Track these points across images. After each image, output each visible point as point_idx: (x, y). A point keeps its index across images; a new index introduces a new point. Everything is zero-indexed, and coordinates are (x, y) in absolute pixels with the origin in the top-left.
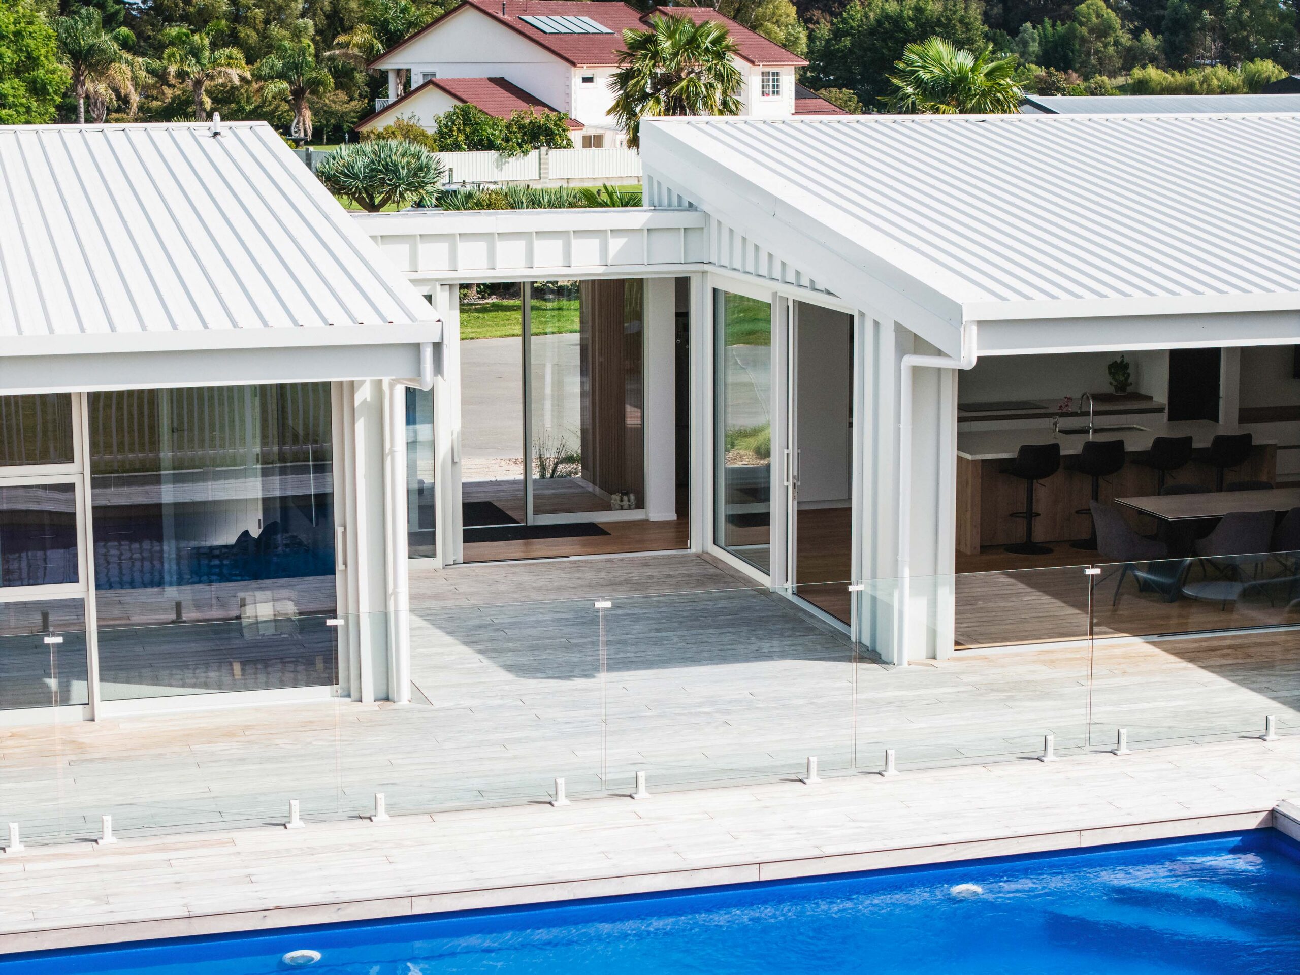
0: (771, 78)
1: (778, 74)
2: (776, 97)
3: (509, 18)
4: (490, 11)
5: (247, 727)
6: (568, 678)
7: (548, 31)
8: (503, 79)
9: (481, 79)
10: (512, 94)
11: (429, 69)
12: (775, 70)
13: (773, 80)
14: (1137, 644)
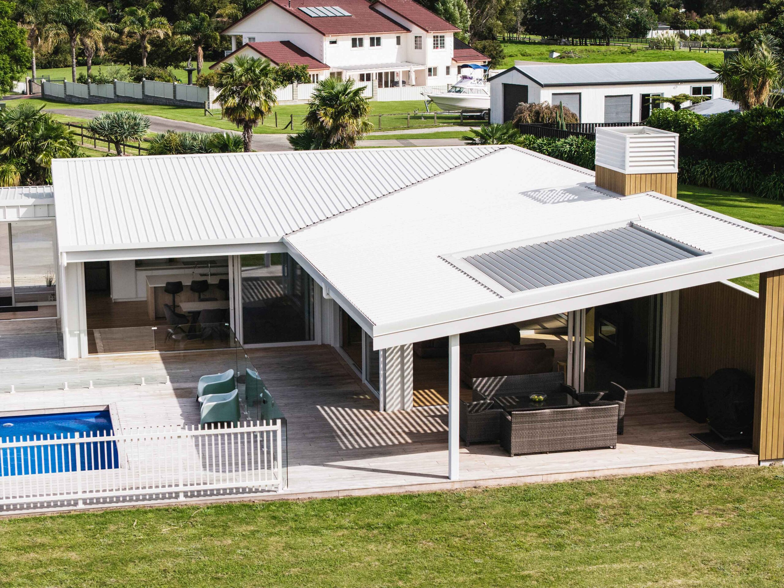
0: (439, 39)
1: (443, 37)
2: (442, 49)
3: (292, 9)
4: (282, 5)
7: (313, 16)
8: (289, 42)
9: (277, 42)
10: (292, 50)
11: (251, 36)
12: (442, 34)
13: (441, 40)
14: (156, 354)
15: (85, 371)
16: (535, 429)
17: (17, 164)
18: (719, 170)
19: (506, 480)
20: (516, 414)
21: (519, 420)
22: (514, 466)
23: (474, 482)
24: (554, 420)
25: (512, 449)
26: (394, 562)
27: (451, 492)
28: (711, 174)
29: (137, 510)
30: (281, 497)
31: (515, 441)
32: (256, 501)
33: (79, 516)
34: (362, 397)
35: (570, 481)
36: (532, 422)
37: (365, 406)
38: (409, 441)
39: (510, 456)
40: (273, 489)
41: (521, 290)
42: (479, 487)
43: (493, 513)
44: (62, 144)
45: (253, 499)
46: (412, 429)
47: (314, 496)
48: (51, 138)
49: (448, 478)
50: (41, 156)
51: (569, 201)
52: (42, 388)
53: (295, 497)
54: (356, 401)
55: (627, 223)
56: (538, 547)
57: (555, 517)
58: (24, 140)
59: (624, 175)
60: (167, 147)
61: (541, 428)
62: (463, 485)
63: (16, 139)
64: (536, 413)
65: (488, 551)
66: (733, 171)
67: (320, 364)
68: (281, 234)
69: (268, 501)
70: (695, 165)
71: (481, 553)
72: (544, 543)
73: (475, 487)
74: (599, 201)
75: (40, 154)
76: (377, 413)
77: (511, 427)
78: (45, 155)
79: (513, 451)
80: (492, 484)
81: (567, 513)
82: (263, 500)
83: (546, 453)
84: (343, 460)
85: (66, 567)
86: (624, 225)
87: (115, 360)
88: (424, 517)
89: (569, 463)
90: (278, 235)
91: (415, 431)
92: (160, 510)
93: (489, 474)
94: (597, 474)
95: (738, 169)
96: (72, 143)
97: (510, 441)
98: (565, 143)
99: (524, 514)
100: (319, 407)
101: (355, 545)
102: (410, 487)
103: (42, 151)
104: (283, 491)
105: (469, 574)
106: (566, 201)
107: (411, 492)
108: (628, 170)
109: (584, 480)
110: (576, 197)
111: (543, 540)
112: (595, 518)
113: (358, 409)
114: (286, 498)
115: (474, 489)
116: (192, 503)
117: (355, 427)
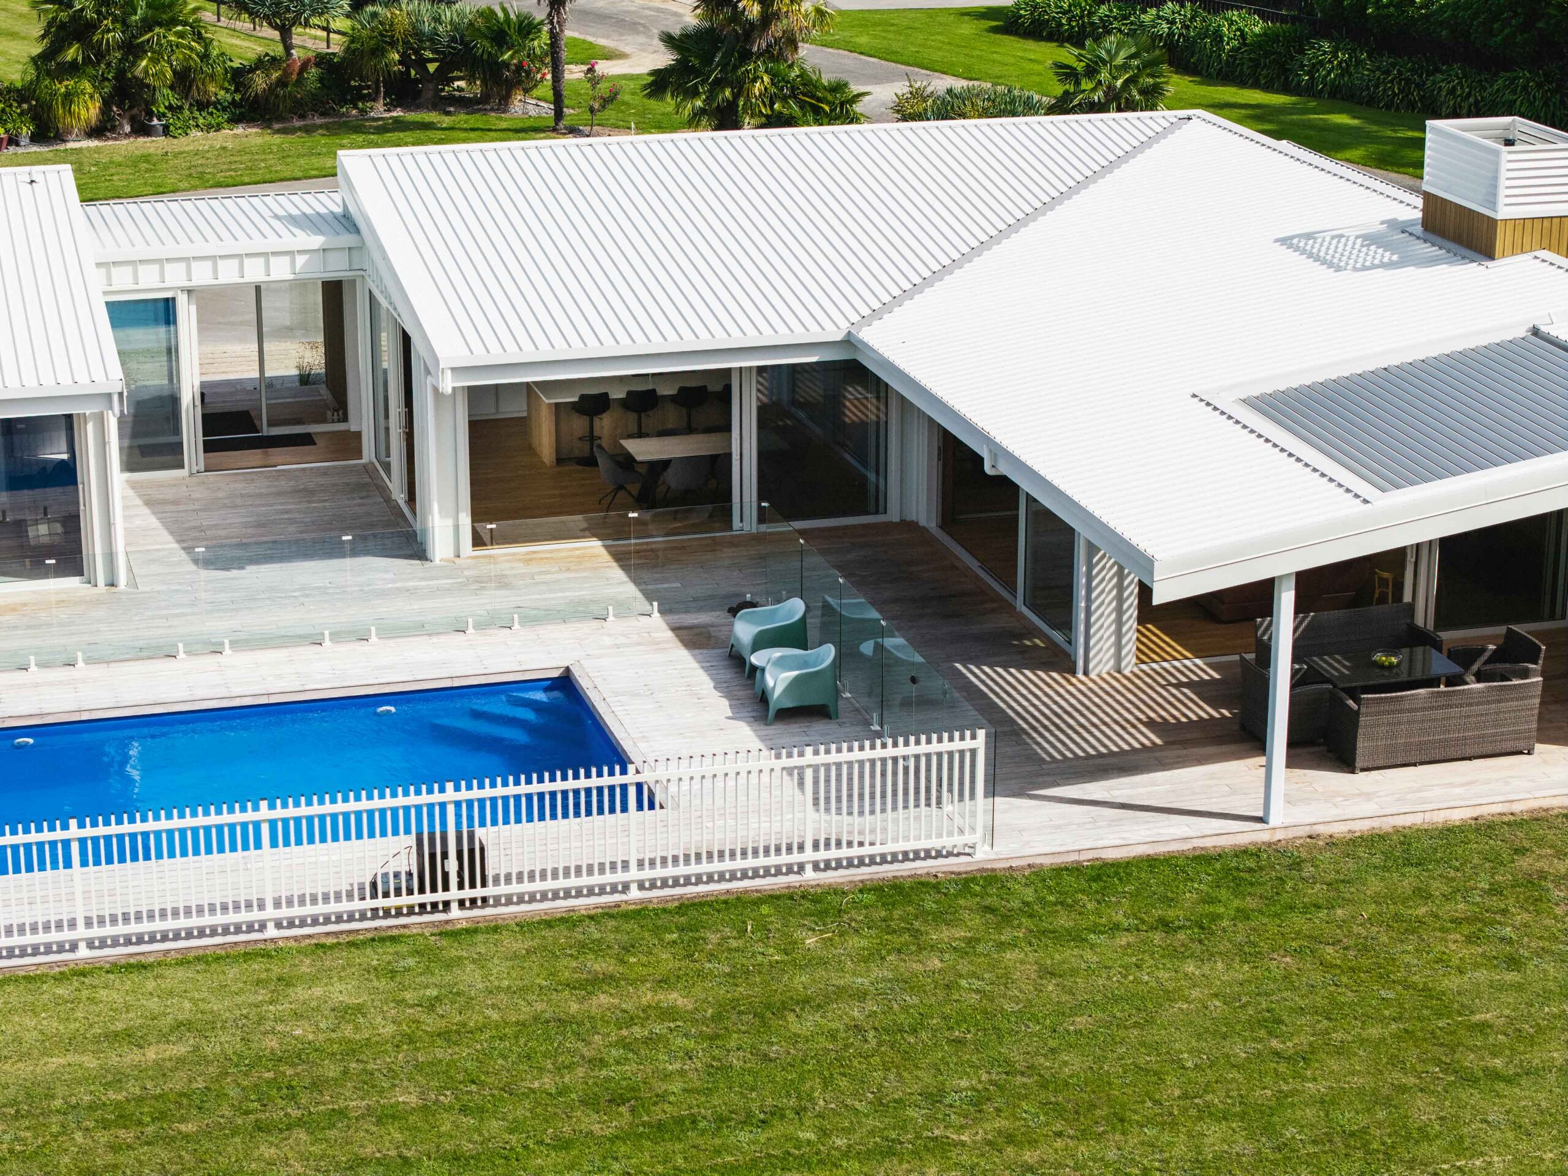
5: (25, 605)
6: (228, 569)
14: (594, 546)
15: (483, 588)
16: (1400, 723)
17: (93, 79)
18: (1485, 89)
19: (1362, 822)
20: (1368, 699)
21: (1373, 709)
22: (1368, 794)
23: (1308, 828)
24: (1431, 708)
25: (1358, 760)
26: (1244, 1000)
27: (1274, 849)
28: (1469, 95)
29: (738, 899)
30: (981, 866)
31: (1362, 745)
32: (939, 875)
33: (639, 914)
34: (1028, 643)
35: (1473, 822)
36: (1394, 712)
37: (1044, 663)
38: (1158, 741)
39: (1353, 772)
40: (967, 850)
41: (1398, 487)
42: (1318, 835)
43: (1369, 892)
44: (181, 35)
45: (933, 871)
46: (1153, 715)
47: (1038, 861)
48: (160, 25)
49: (1260, 820)
50: (144, 63)
51: (1383, 265)
52: (420, 629)
53: (1006, 865)
54: (1024, 651)
55: (1526, 328)
56: (1476, 966)
57: (1478, 899)
58: (109, 31)
59: (1492, 223)
60: (386, 36)
61: (1409, 722)
62: (1290, 834)
63: (92, 26)
64: (1402, 697)
65: (1394, 973)
66: (1514, 92)
67: (920, 568)
68: (845, 326)
69: (959, 873)
70: (1433, 74)
71: (1385, 979)
72: (1483, 955)
73: (1310, 837)
74: (1444, 267)
75: (142, 60)
76: (1074, 680)
77: (1358, 721)
78: (151, 59)
79: (1359, 764)
80: (1339, 830)
81: (1495, 890)
82: (952, 873)
83: (1415, 765)
84: (1059, 785)
85: (678, 1023)
86: (1521, 332)
87: (528, 560)
88: (1251, 903)
89: (1463, 785)
90: (839, 328)
91: (1159, 720)
92: (778, 898)
93: (1332, 813)
94: (1517, 808)
95: (1525, 88)
96: (199, 33)
97: (1355, 745)
98: (1159, 17)
99: (1422, 894)
100: (958, 665)
101: (1161, 966)
102: (1201, 840)
103: (146, 52)
104: (984, 855)
105: (1383, 1021)
106: (1378, 267)
107: (1202, 848)
108: (1503, 213)
109: (1496, 819)
110: (1395, 258)
111: (1480, 950)
112: (1549, 901)
113: (1032, 670)
114: (989, 867)
115: (1308, 840)
116: (828, 881)
117: (1047, 712)
